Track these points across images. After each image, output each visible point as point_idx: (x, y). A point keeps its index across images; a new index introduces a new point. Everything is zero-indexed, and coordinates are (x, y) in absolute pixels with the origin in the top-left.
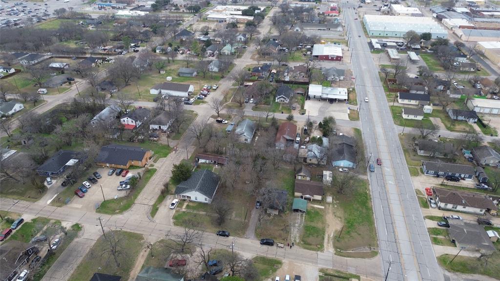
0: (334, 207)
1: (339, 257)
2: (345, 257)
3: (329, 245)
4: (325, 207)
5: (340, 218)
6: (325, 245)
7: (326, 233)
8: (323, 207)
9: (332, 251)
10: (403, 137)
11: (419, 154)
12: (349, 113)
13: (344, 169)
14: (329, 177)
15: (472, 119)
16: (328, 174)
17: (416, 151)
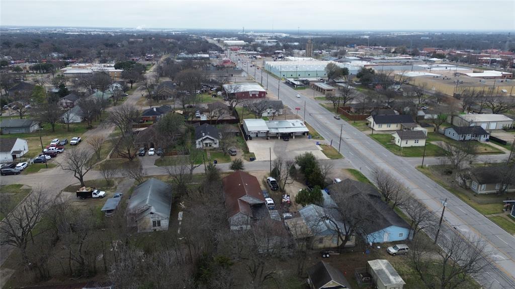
10: (427, 171)
11: (479, 192)
12: (322, 149)
13: (399, 247)
14: (392, 274)
15: (482, 136)
16: (384, 267)
17: (468, 189)
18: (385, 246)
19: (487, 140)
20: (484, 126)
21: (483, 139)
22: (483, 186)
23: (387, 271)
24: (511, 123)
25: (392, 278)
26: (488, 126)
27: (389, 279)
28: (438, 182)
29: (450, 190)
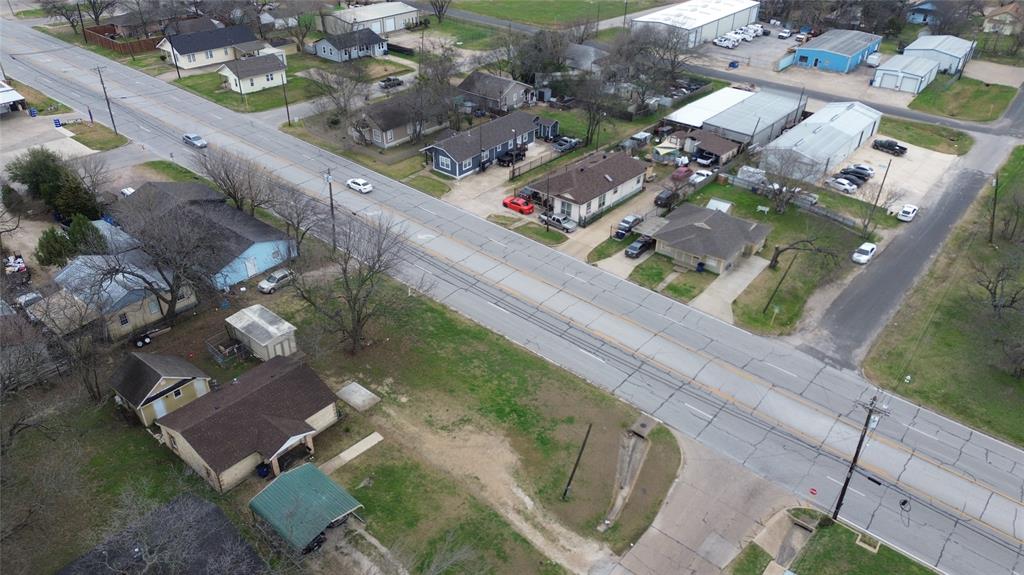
0: (401, 406)
1: (637, 548)
2: (645, 529)
3: (562, 542)
4: (381, 430)
5: (465, 421)
6: (555, 556)
7: (502, 511)
8: (375, 439)
9: (601, 555)
10: (299, 130)
11: (386, 146)
12: (73, 134)
13: (278, 275)
14: (272, 323)
15: (376, 47)
16: (256, 318)
17: (370, 144)
18: (251, 283)
19: (385, 53)
20: (376, 28)
21: (378, 51)
22: (389, 134)
23: (262, 323)
24: (414, 15)
25: (272, 329)
26: (383, 26)
27: (267, 332)
28: (322, 145)
29: (343, 154)
